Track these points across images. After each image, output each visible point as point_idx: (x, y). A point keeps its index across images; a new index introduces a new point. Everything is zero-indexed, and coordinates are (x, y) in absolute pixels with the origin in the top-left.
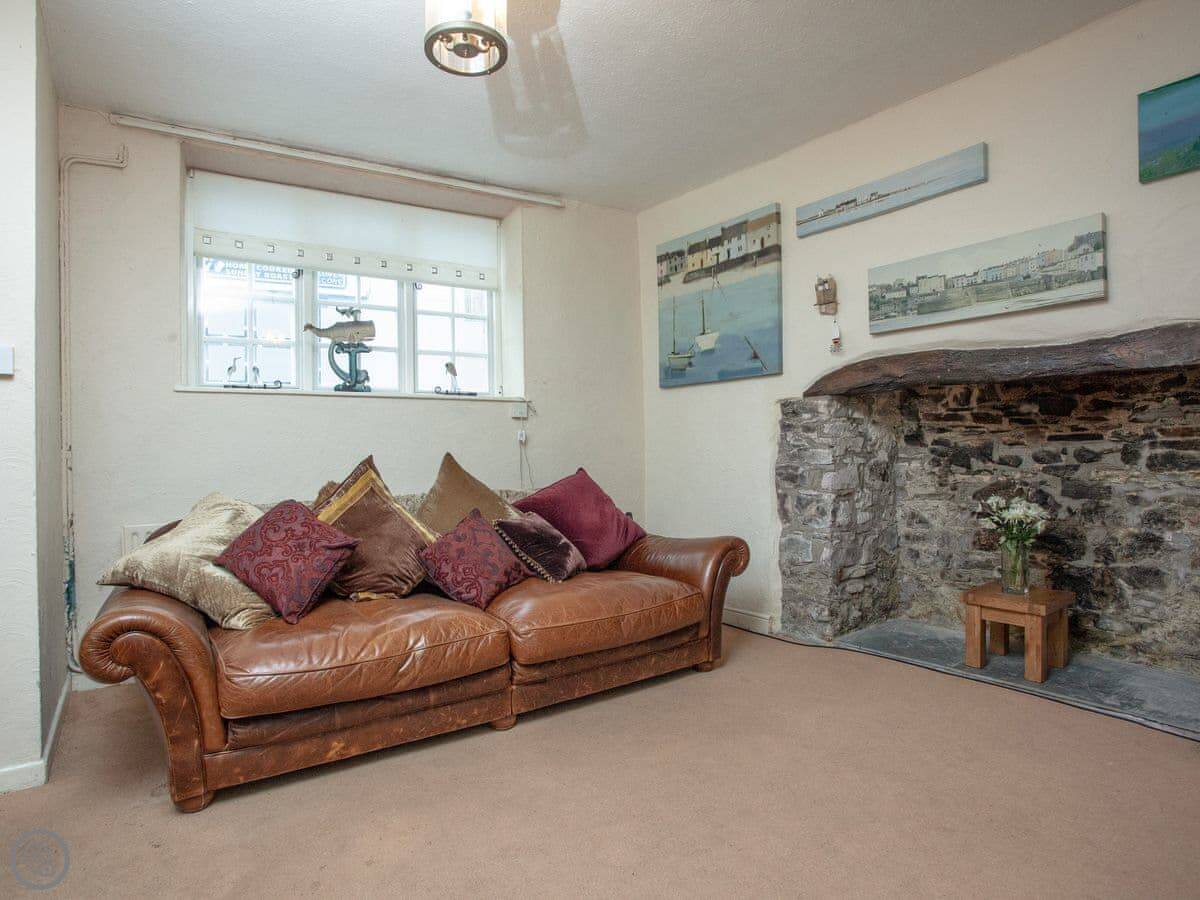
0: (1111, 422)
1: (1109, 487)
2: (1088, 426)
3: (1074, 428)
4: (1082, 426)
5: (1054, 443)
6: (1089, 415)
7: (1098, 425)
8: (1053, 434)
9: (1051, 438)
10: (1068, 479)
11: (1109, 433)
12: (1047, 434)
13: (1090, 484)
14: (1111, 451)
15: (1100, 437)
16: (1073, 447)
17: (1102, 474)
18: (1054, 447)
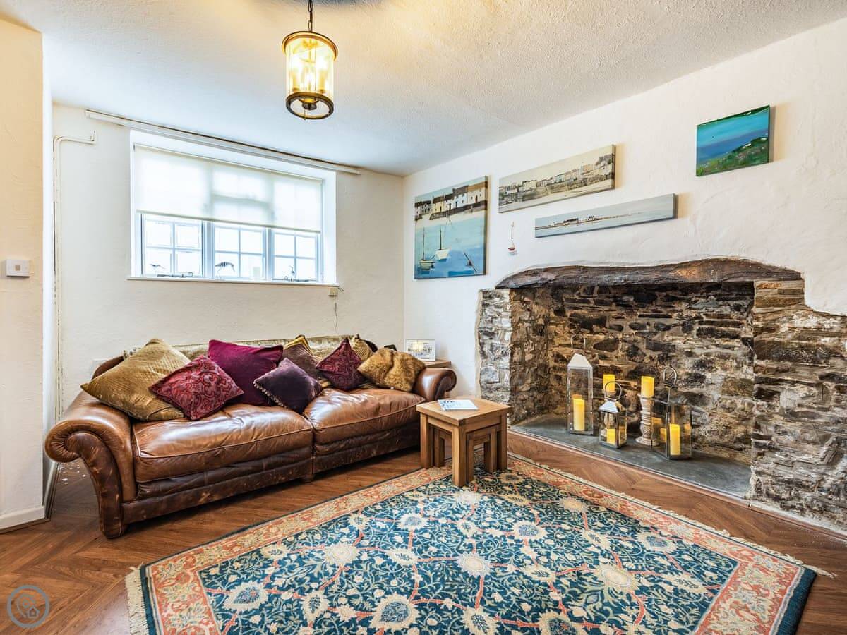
0: (676, 309)
1: (674, 346)
2: (662, 310)
3: (654, 311)
4: (659, 310)
5: (642, 319)
6: (664, 303)
7: (669, 309)
8: (642, 313)
9: (640, 316)
10: (650, 340)
11: (675, 315)
12: (638, 313)
13: (664, 343)
14: (675, 325)
15: (670, 317)
16: (653, 321)
17: (671, 337)
18: (641, 321)
